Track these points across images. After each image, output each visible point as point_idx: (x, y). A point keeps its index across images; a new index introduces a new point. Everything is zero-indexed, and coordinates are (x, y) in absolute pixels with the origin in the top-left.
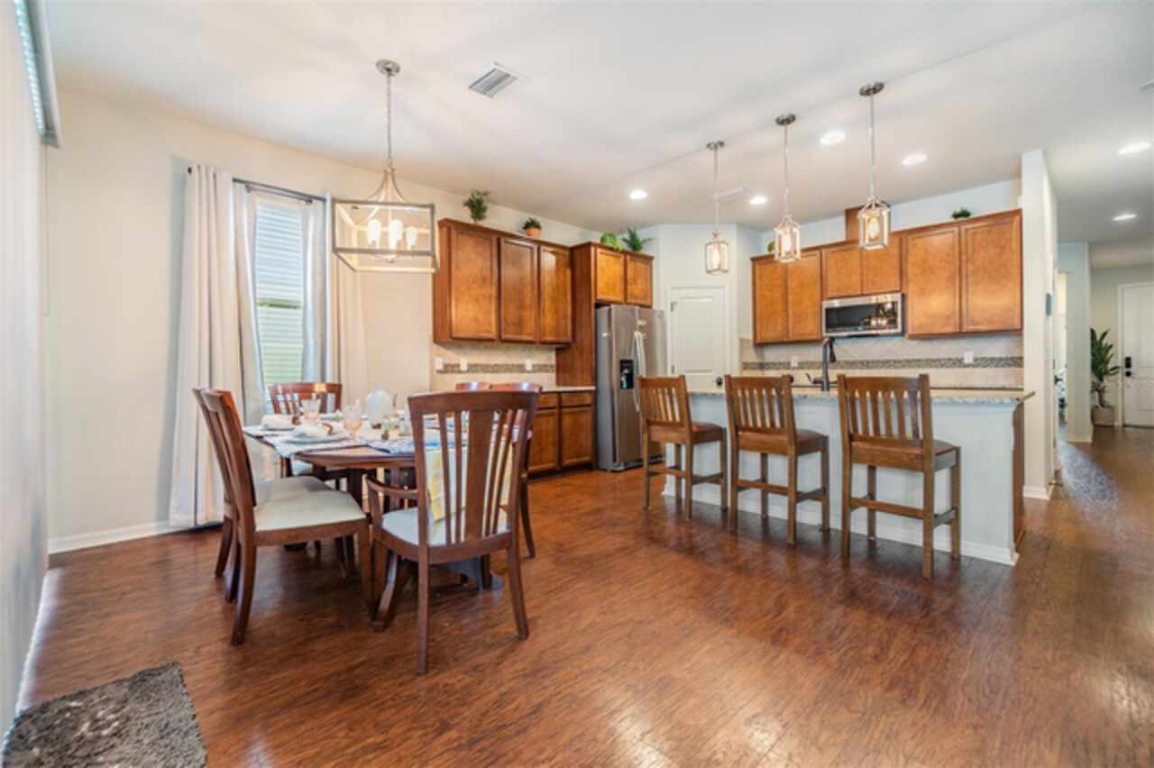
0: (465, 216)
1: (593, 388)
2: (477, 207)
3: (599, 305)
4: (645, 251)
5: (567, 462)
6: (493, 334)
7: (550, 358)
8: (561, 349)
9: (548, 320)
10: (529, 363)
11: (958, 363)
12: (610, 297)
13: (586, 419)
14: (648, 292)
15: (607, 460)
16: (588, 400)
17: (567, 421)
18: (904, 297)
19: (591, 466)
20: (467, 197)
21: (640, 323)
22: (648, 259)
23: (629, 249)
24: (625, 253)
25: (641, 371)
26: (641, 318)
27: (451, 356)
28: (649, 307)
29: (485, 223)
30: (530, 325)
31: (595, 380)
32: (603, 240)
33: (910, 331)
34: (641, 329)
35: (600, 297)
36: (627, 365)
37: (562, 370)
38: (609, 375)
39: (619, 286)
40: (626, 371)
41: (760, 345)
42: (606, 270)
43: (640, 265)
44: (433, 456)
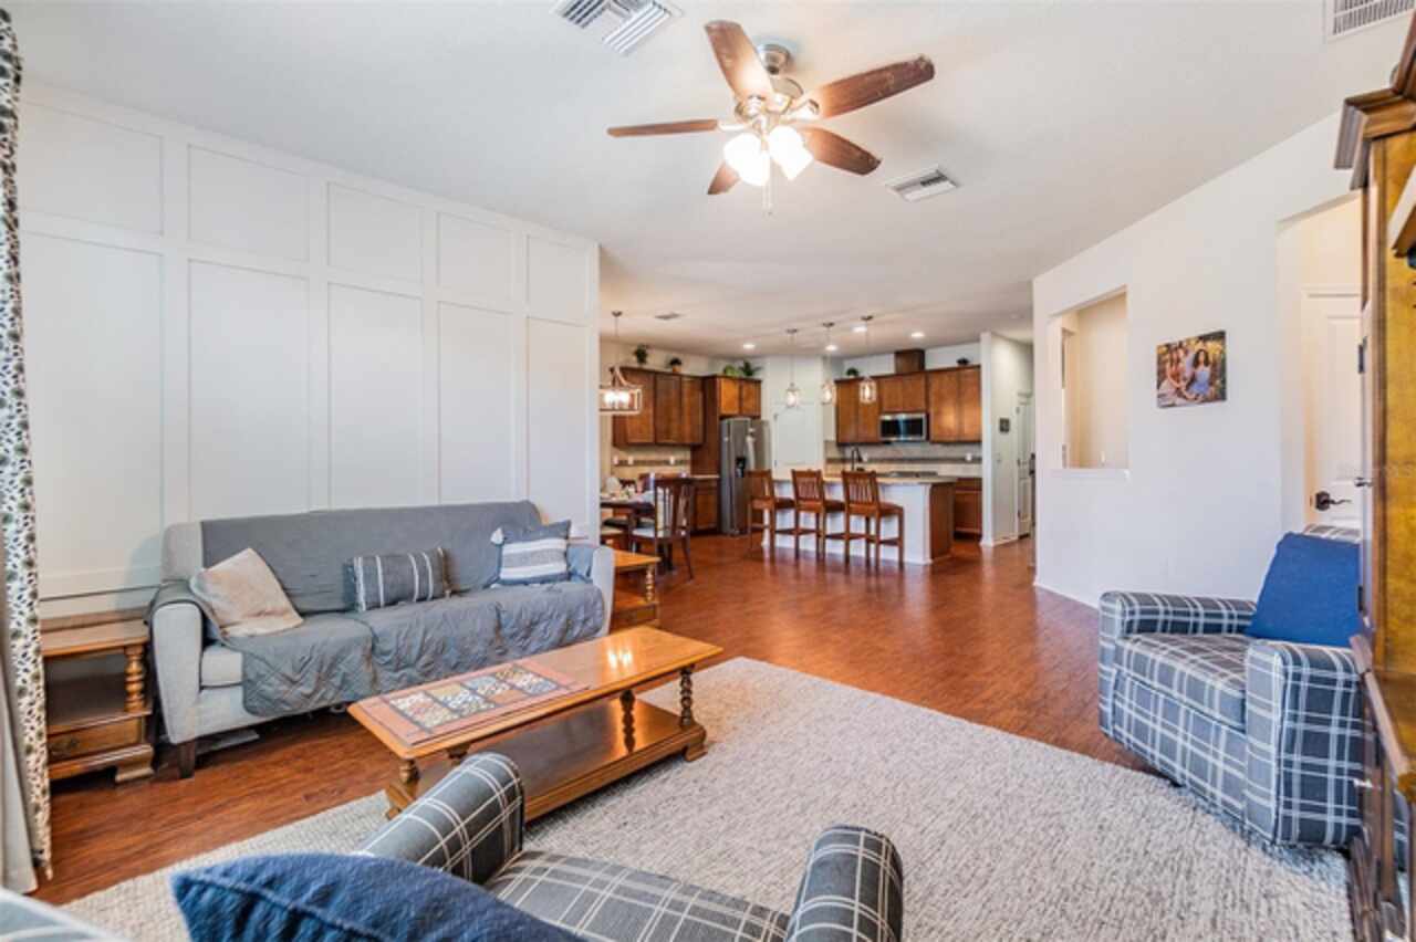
0: (634, 362)
1: (717, 476)
2: (641, 355)
3: (723, 417)
4: (757, 376)
5: (701, 527)
6: (651, 440)
7: (687, 455)
8: (694, 449)
9: (687, 429)
10: (672, 459)
11: (963, 460)
12: (730, 412)
13: (713, 499)
14: (758, 407)
15: (727, 527)
16: (714, 484)
17: (700, 499)
18: (928, 416)
19: (716, 531)
20: (634, 349)
21: (751, 430)
22: (758, 382)
23: (744, 376)
24: (741, 379)
25: (752, 465)
26: (752, 426)
27: (623, 455)
28: (759, 417)
29: (646, 367)
30: (675, 433)
31: (719, 471)
32: (725, 371)
33: (932, 438)
34: (752, 434)
35: (724, 412)
36: (741, 461)
37: (696, 464)
38: (729, 468)
39: (736, 404)
40: (741, 465)
41: (841, 445)
42: (727, 393)
43: (752, 387)
44: (660, 504)
